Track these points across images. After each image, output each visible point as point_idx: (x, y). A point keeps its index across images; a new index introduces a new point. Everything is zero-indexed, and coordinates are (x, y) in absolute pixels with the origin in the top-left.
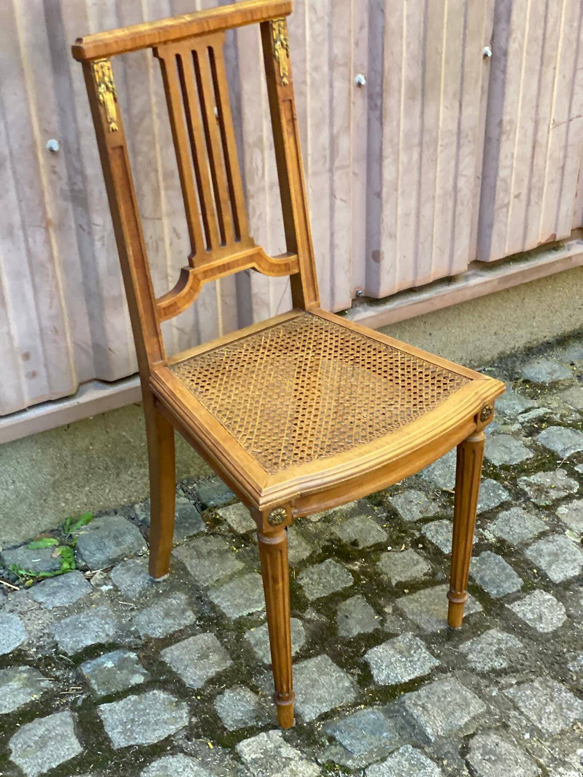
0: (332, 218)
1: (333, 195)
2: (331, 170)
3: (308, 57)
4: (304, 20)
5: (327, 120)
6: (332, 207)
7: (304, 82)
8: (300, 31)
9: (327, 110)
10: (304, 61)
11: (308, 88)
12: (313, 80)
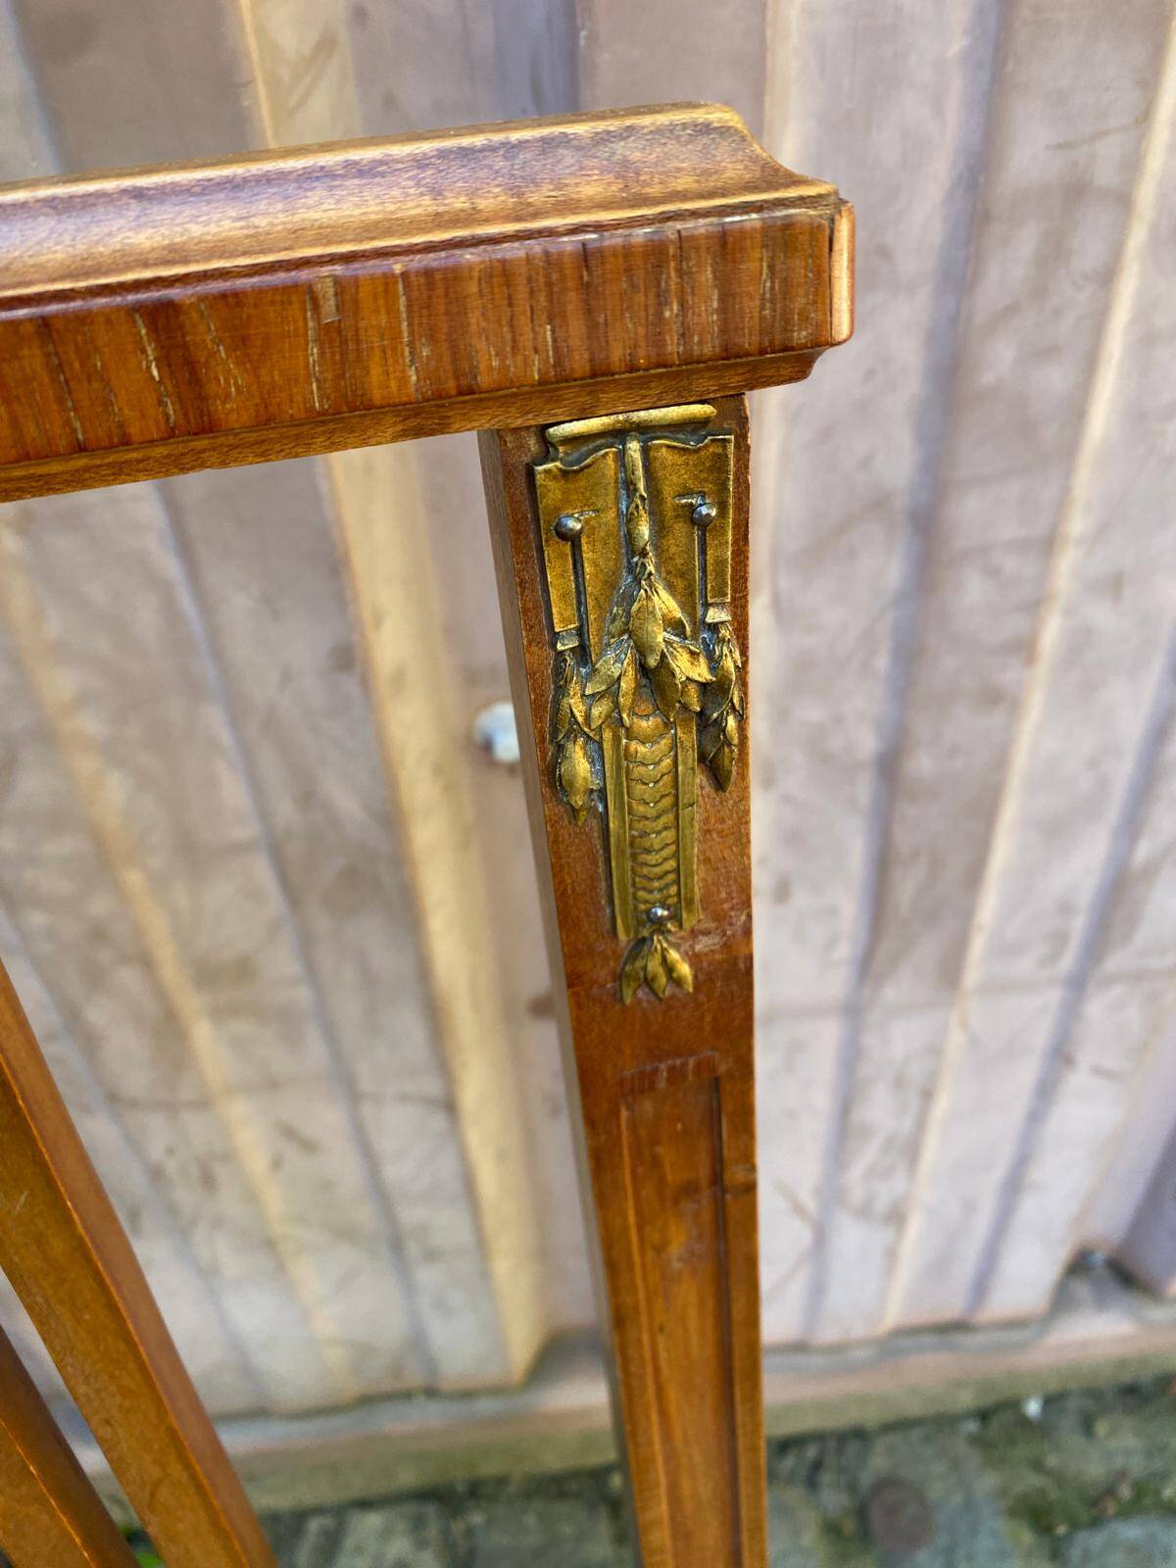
0: (1036, 1117)
1: (1061, 1055)
2: (1078, 985)
3: (1078, 525)
4: (1099, 319)
5: (1114, 811)
6: (1046, 1091)
7: (1025, 648)
8: (1055, 379)
9: (1123, 772)
10: (1048, 545)
11: (1042, 670)
12: (1079, 641)
